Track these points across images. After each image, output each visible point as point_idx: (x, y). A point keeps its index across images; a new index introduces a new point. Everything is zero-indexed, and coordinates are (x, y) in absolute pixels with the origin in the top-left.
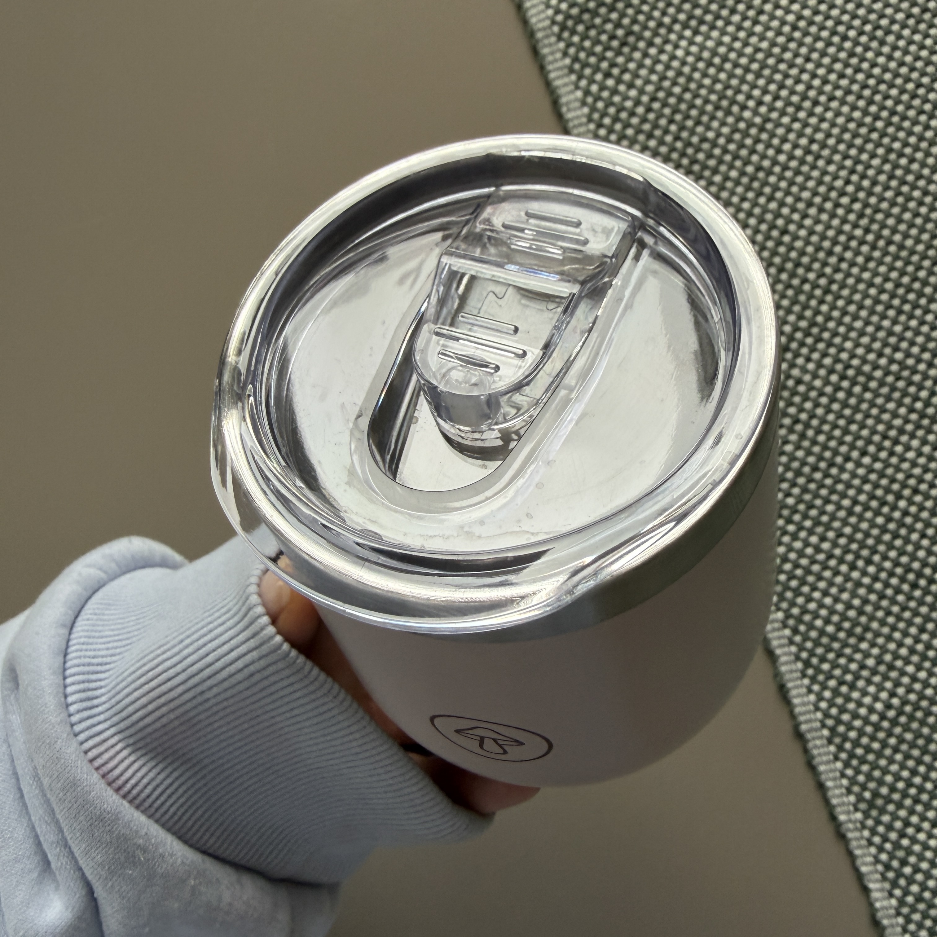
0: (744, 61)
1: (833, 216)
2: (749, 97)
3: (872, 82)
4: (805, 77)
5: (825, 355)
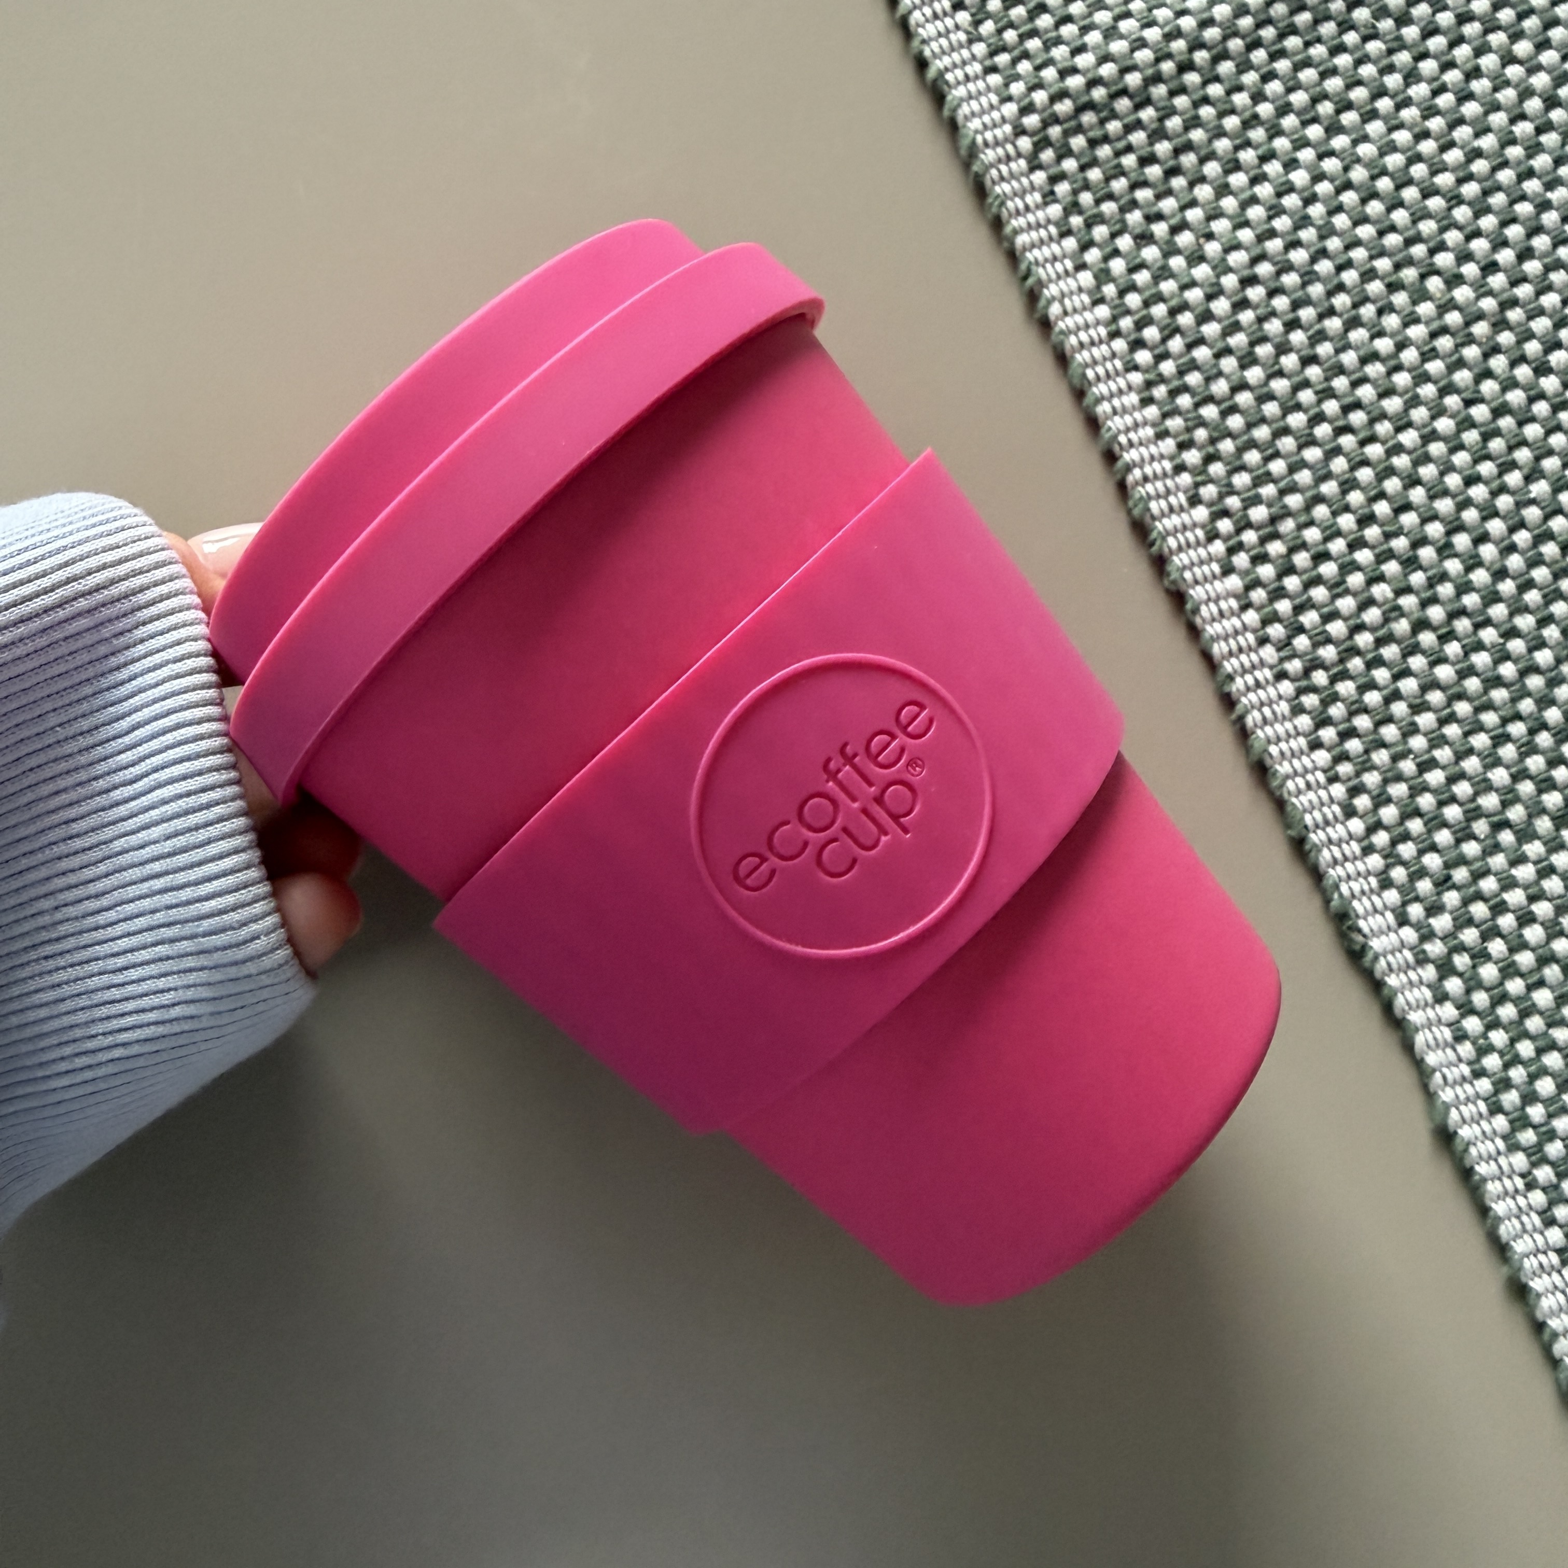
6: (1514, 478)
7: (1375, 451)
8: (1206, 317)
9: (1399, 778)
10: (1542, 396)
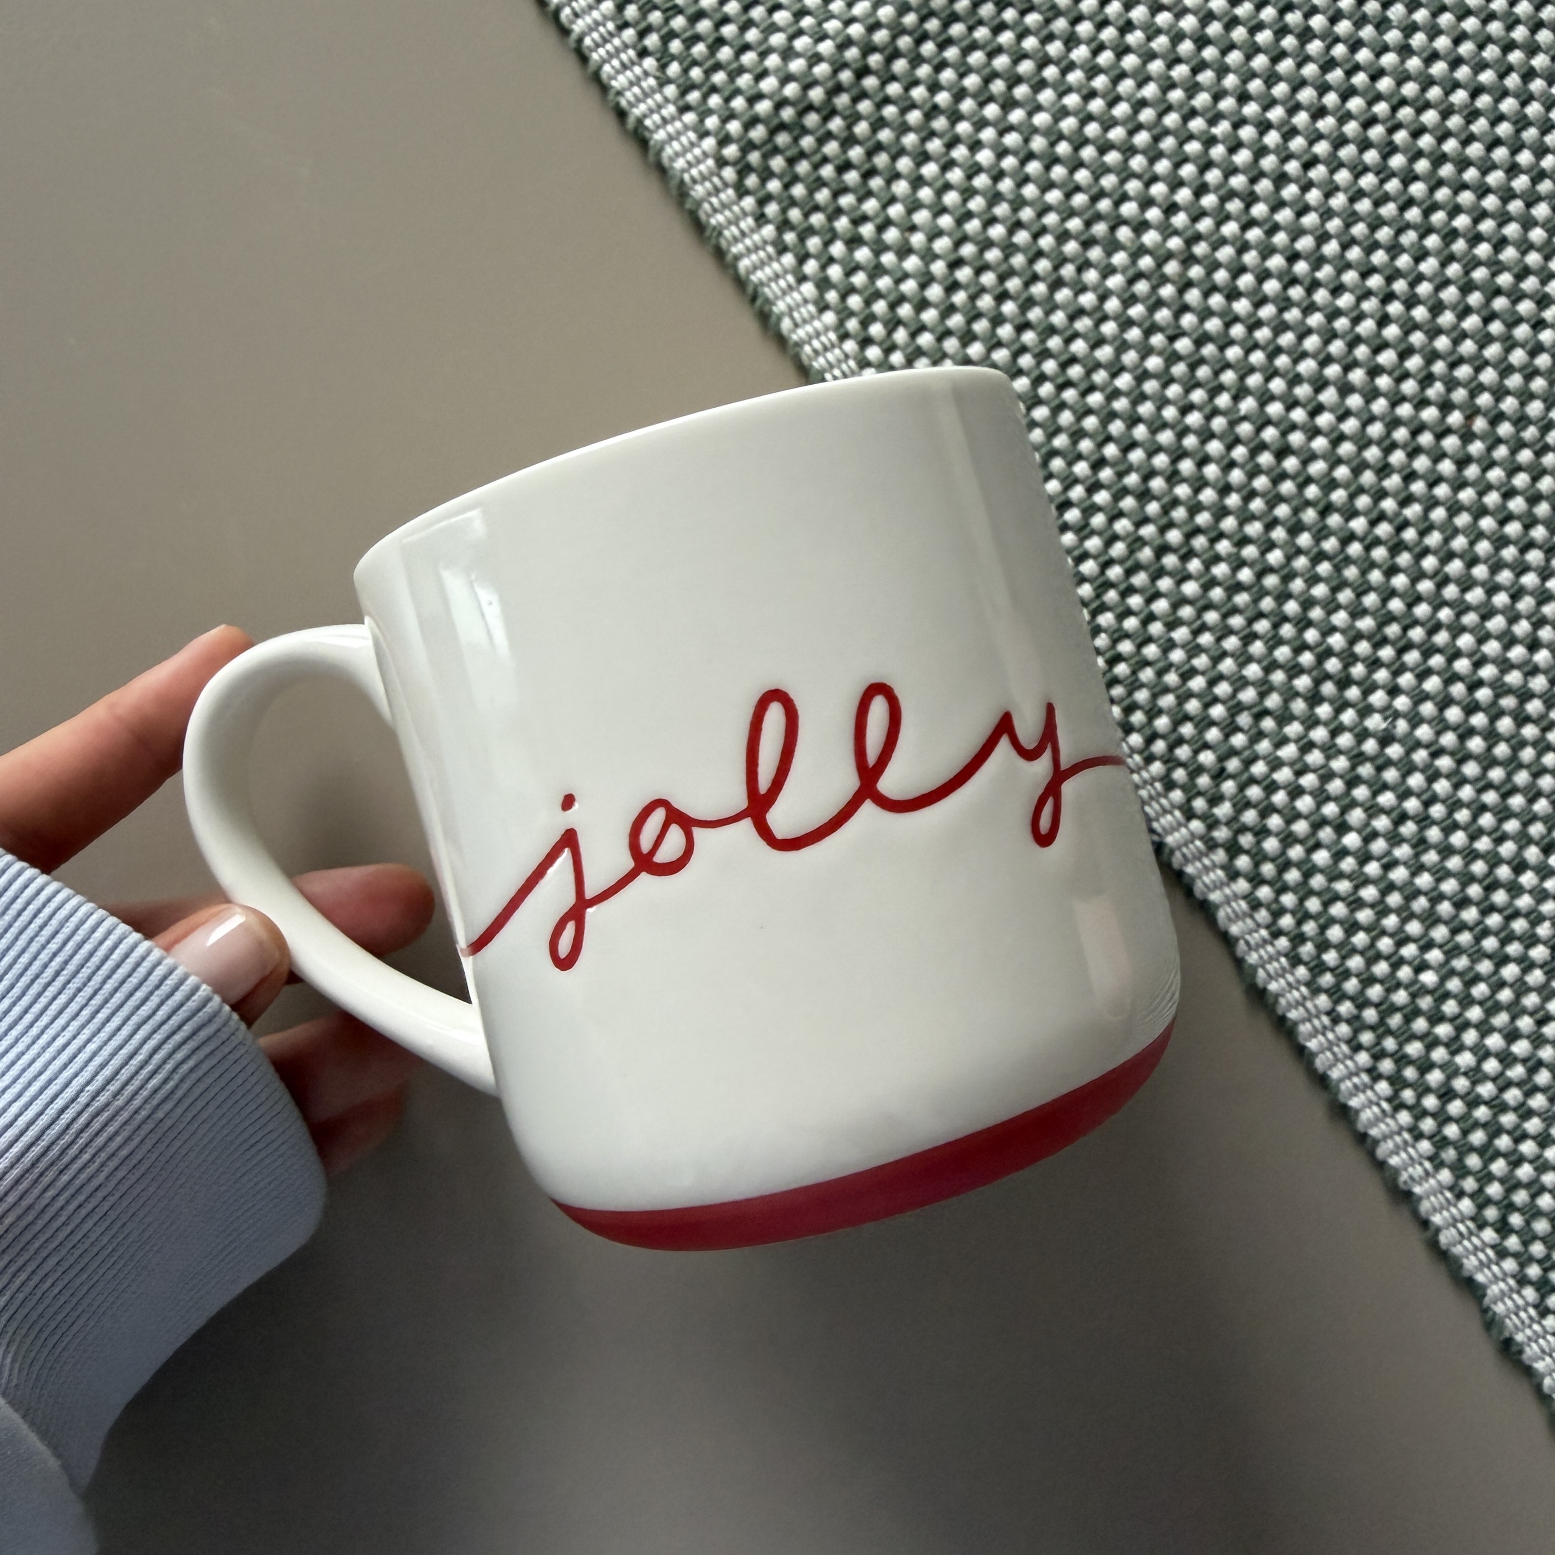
0: (1117, 134)
1: (1371, 394)
2: (1147, 203)
3: (1381, 108)
4: (1247, 133)
5: (1423, 674)
6: (1223, 400)
7: (1096, 399)
8: (922, 304)
9: (1166, 690)
10: (1236, 319)
